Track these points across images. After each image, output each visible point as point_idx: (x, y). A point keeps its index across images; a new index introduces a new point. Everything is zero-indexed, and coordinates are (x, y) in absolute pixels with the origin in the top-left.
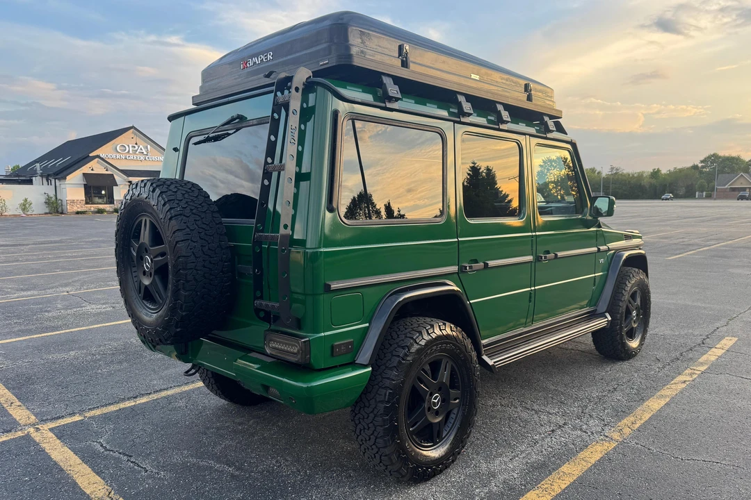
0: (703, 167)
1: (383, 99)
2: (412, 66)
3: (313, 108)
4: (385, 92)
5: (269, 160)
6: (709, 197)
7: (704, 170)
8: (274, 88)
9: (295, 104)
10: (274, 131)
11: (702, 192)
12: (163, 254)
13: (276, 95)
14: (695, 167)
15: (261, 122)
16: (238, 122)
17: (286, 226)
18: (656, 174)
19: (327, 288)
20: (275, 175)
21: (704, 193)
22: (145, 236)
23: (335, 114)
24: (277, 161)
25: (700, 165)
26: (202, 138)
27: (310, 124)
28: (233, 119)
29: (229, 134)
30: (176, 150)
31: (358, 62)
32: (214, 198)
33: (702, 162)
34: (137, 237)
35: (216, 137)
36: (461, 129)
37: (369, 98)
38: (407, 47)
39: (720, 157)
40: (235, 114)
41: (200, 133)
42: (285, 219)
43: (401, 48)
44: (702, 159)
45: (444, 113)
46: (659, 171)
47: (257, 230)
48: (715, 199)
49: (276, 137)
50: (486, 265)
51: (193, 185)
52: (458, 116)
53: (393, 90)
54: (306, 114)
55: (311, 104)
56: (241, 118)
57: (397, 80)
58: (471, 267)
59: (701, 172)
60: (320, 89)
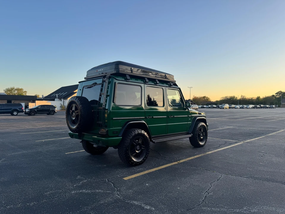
0: (276, 96)
1: (126, 80)
2: (133, 72)
3: (111, 81)
4: (127, 78)
5: (101, 92)
6: (279, 107)
7: (277, 97)
8: (103, 77)
9: (107, 81)
10: (102, 86)
11: (276, 105)
12: (78, 112)
13: (103, 79)
14: (273, 96)
15: (100, 84)
16: (95, 84)
17: (104, 106)
18: (258, 98)
19: (112, 119)
20: (102, 95)
21: (277, 105)
22: (73, 109)
23: (115, 83)
24: (103, 92)
25: (275, 95)
26: (87, 87)
27: (110, 85)
28: (94, 83)
29: (93, 87)
30: (80, 90)
31: (120, 72)
32: (89, 100)
33: (276, 94)
34: (71, 109)
35: (90, 87)
36: (146, 85)
37: (123, 79)
38: (132, 68)
39: (282, 92)
40: (94, 82)
41: (86, 86)
42: (104, 104)
43: (131, 68)
44: (276, 93)
45: (142, 82)
46: (259, 97)
47: (98, 107)
48: (281, 108)
49: (103, 88)
50: (153, 117)
51: (85, 98)
52: (145, 83)
53: (128, 78)
54: (109, 83)
55: (110, 81)
56: (96, 83)
57: (130, 75)
58: (148, 117)
59: (275, 97)
60: (112, 78)
